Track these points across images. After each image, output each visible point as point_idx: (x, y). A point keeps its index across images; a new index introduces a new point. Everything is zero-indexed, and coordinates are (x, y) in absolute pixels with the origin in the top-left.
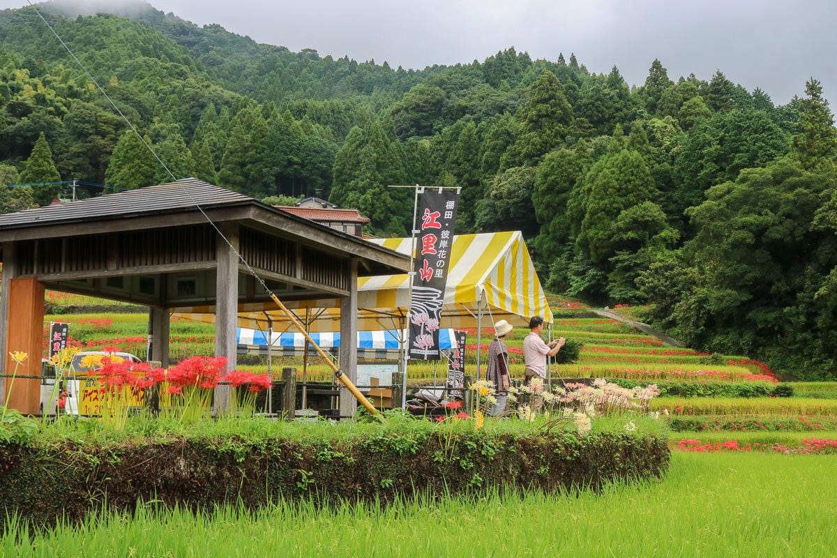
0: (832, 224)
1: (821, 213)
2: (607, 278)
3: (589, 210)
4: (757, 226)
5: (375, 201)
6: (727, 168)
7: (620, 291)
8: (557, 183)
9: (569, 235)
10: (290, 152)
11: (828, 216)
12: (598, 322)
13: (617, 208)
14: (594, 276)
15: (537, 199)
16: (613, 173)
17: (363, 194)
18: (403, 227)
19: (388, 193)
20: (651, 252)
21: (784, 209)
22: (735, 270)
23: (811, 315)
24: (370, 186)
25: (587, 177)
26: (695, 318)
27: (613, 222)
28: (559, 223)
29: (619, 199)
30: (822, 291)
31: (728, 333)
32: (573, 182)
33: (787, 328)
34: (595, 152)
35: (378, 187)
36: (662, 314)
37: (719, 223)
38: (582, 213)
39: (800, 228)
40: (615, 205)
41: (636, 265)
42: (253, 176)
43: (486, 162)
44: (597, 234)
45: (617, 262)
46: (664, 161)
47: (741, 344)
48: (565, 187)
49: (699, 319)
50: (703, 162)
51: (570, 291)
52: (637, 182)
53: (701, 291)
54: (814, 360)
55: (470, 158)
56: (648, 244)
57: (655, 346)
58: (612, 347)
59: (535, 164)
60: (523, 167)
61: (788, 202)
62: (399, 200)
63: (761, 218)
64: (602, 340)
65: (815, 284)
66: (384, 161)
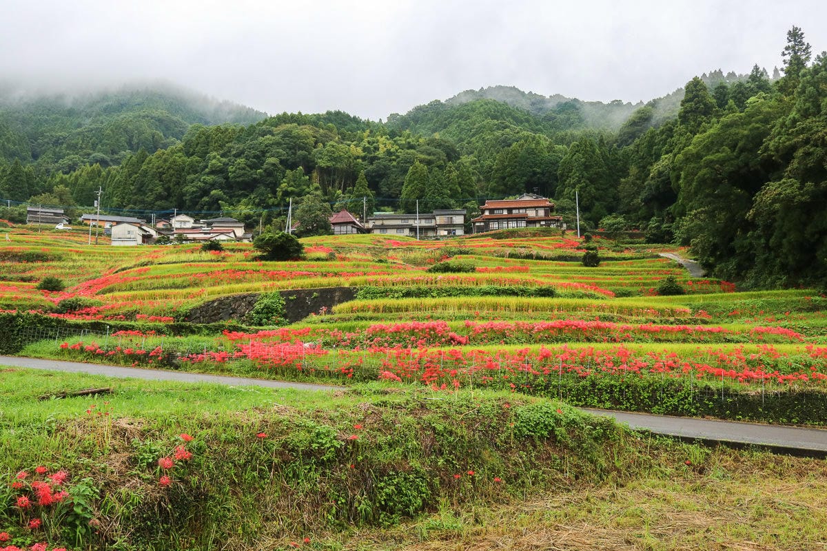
10: (535, 166)
18: (604, 209)
19: (593, 186)
24: (579, 182)
35: (585, 182)
62: (602, 190)
66: (590, 163)
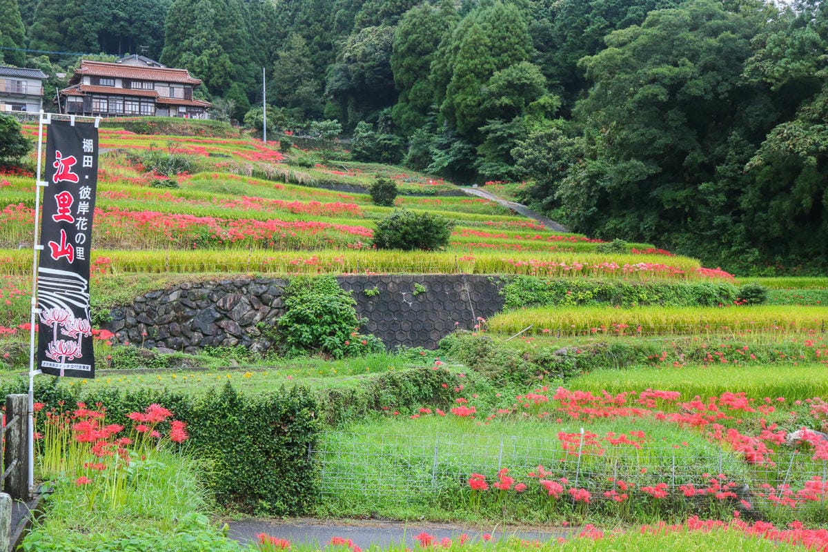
0: (767, 77)
1: (752, 63)
2: (476, 151)
3: (455, 71)
4: (672, 79)
5: (212, 64)
6: (619, 23)
7: (491, 167)
8: (420, 43)
9: (431, 103)
10: (116, 6)
11: (762, 67)
12: (465, 202)
13: (488, 70)
14: (460, 150)
15: (395, 62)
16: (485, 28)
17: (198, 55)
18: (245, 94)
19: (228, 55)
20: (527, 121)
21: (705, 58)
22: (642, 135)
23: (733, 194)
24: (207, 45)
25: (454, 35)
26: (586, 196)
27: (484, 86)
28: (421, 90)
29: (491, 59)
30: (756, 161)
31: (624, 216)
32: (437, 42)
33: (701, 209)
34: (464, 8)
35: (216, 48)
36: (543, 193)
37: (623, 76)
38: (448, 76)
39: (724, 83)
40: (487, 66)
41: (511, 136)
42: (72, 32)
43: (339, 21)
44: (465, 99)
45: (488, 132)
46: (543, 17)
47: (642, 229)
48: (428, 48)
49: (590, 198)
50: (590, 16)
51: (433, 167)
52: (512, 40)
53: (593, 166)
54: (733, 249)
55: (320, 18)
56: (525, 113)
57: (535, 230)
58: (486, 230)
59: (395, 23)
60: (380, 27)
61: (710, 49)
62: (240, 63)
63: (677, 70)
64: (472, 222)
65: (739, 154)
66: (222, 18)
